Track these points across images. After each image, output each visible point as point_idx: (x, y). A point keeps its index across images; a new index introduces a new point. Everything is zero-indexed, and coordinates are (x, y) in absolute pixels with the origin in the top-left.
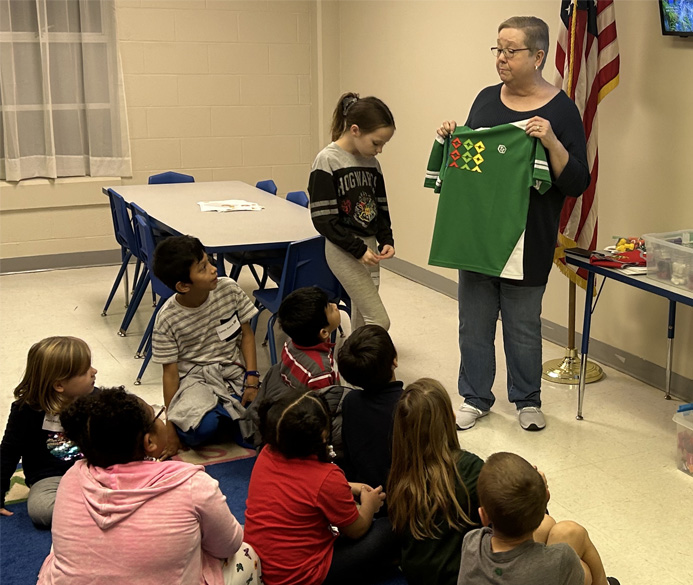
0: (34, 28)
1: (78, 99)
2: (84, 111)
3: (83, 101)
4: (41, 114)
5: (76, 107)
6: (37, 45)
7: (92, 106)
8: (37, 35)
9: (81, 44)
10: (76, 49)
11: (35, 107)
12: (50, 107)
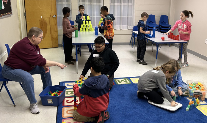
0: (121, 2)
1: (127, 15)
2: (128, 17)
3: (128, 16)
4: (120, 18)
5: (127, 16)
6: (121, 5)
7: (129, 16)
8: (121, 3)
9: (128, 5)
10: (127, 6)
11: (119, 16)
12: (122, 17)
